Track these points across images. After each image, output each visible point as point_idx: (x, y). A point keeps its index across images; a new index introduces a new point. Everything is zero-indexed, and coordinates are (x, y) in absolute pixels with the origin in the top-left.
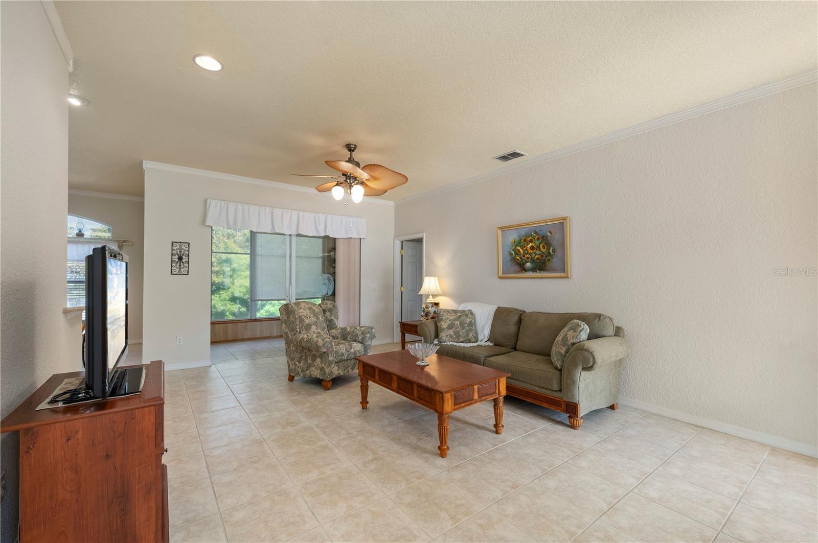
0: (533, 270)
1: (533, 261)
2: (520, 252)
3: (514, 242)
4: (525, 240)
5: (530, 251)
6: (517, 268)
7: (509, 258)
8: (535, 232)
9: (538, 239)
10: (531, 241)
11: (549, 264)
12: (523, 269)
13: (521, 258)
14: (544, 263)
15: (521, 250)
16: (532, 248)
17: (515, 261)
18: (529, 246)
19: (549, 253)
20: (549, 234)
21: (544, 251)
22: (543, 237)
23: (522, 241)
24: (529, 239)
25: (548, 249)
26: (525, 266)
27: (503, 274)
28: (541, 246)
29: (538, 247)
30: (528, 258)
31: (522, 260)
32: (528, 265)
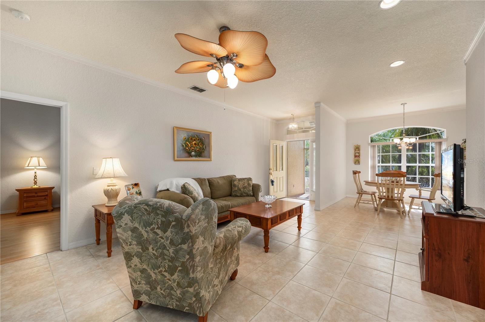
0: (195, 156)
1: (195, 151)
2: (188, 145)
3: (185, 138)
4: (191, 139)
5: (194, 146)
6: (186, 155)
7: (181, 148)
8: (197, 136)
9: (198, 140)
10: (195, 140)
11: (203, 154)
12: (191, 156)
13: (189, 149)
14: (201, 153)
15: (189, 144)
16: (195, 144)
17: (186, 150)
18: (194, 143)
19: (203, 148)
20: (203, 138)
21: (201, 146)
22: (201, 139)
23: (190, 139)
24: (193, 139)
25: (203, 146)
26: (191, 154)
27: (177, 158)
28: (200, 144)
29: (198, 144)
30: (193, 149)
31: (190, 150)
32: (193, 153)
